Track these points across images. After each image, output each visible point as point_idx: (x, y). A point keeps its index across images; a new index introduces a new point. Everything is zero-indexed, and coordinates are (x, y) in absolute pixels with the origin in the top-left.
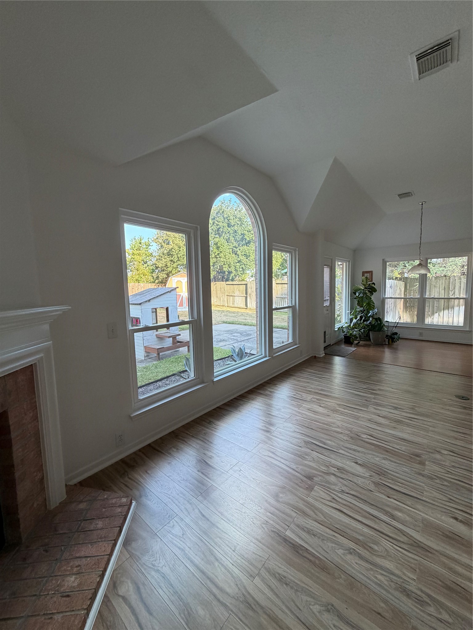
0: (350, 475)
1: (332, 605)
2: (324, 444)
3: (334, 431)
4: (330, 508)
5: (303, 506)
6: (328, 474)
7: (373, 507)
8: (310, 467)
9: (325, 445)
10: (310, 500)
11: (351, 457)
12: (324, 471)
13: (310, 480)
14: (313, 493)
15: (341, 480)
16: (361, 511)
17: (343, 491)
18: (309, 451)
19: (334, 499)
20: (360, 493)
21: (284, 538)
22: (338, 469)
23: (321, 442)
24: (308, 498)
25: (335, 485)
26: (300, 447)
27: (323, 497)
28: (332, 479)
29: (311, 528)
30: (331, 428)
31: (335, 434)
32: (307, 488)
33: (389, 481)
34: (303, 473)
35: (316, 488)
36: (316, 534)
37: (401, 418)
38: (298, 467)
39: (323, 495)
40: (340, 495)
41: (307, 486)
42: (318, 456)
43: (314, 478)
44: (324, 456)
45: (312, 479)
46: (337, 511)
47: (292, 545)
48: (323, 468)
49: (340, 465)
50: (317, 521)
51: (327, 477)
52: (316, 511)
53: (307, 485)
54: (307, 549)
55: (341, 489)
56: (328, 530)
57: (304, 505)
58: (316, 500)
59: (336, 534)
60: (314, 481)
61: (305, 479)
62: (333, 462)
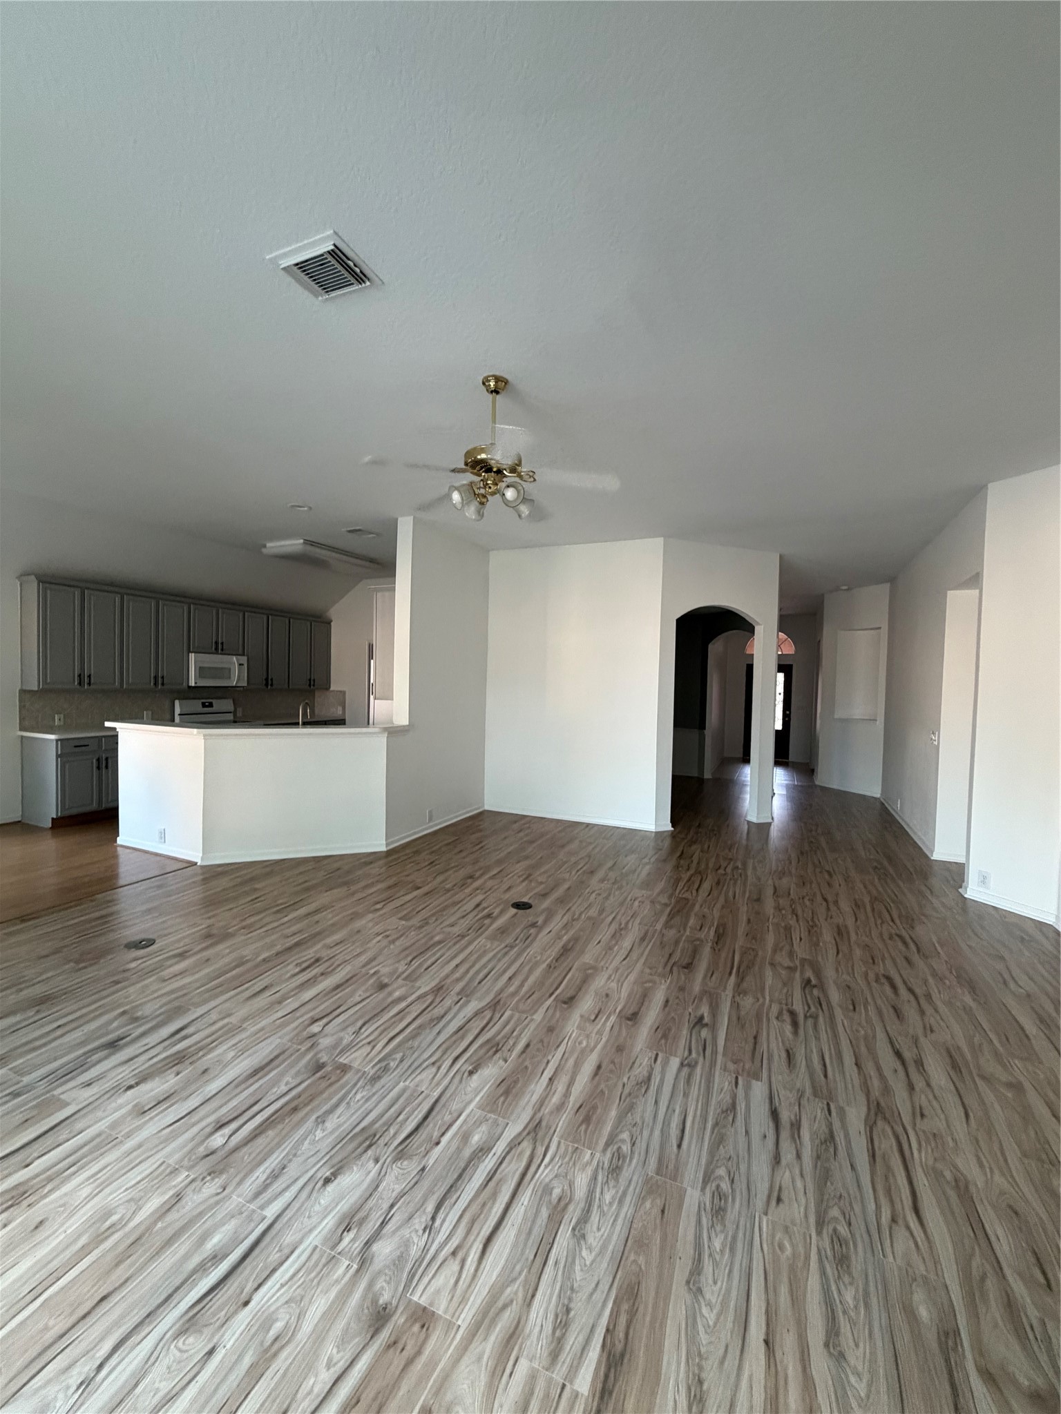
0: (371, 1203)
1: (688, 1282)
2: (216, 1258)
3: (160, 1218)
4: (482, 1266)
5: (492, 1338)
6: (364, 1259)
7: (466, 1176)
8: (330, 1315)
9: (226, 1256)
10: (465, 1319)
11: (303, 1187)
12: (352, 1271)
13: (390, 1316)
14: (442, 1307)
15: (390, 1227)
16: (480, 1200)
17: (428, 1228)
18: (245, 1315)
19: (454, 1253)
20: (431, 1191)
21: (602, 1398)
22: (348, 1229)
23: (202, 1268)
24: (459, 1322)
25: (407, 1244)
26: (211, 1353)
27: (452, 1281)
28: (384, 1250)
29: (551, 1317)
30: (132, 1225)
31: (172, 1216)
32: (423, 1326)
33: (392, 1131)
34: (357, 1341)
35: (419, 1297)
36: (563, 1305)
37: (165, 1049)
38: (330, 1359)
39: (445, 1278)
40: (441, 1237)
41: (416, 1328)
42: (282, 1286)
43: (381, 1302)
44: (281, 1264)
45: (385, 1309)
46: (489, 1249)
47: (613, 1370)
48: (343, 1269)
49: (329, 1222)
50: (528, 1300)
51: (378, 1264)
52: (500, 1304)
53: (411, 1326)
54: (608, 1330)
55: (421, 1232)
56: (545, 1277)
57: (485, 1339)
58: (464, 1300)
59: (551, 1262)
60: (394, 1302)
61: (385, 1335)
62: (314, 1239)
